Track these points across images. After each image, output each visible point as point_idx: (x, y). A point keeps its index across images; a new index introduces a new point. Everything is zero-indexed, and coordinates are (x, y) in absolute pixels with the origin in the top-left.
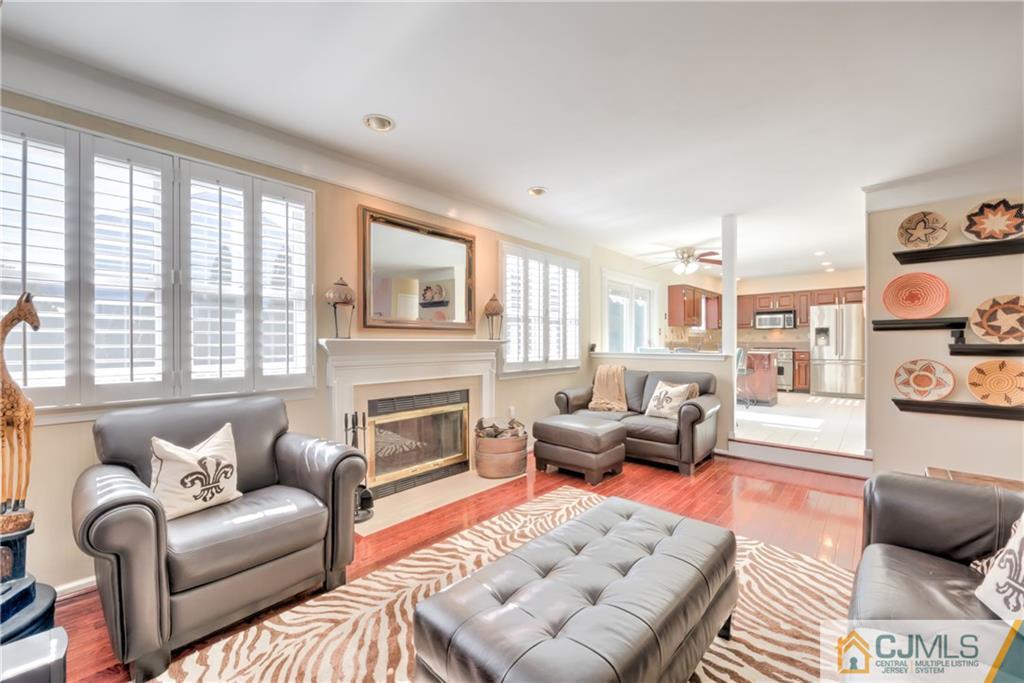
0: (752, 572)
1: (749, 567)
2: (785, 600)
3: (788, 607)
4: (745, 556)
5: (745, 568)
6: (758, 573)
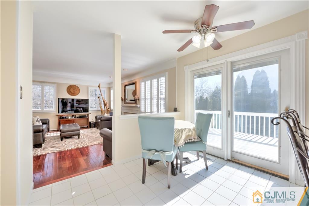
1: (64, 146)
4: (66, 147)
6: (62, 146)
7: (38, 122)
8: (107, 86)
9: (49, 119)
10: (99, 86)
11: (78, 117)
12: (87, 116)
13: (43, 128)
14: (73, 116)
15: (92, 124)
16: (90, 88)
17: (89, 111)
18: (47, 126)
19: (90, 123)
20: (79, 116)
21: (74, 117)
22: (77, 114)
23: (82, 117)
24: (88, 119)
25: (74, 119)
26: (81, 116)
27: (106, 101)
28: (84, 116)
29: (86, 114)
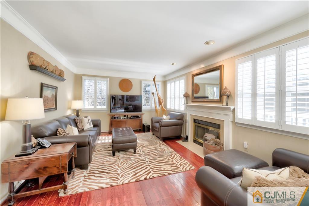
0: (116, 170)
1: (117, 170)
2: (107, 167)
3: (105, 166)
4: (120, 173)
5: (118, 170)
6: (115, 170)
7: (89, 124)
8: (161, 79)
9: (100, 120)
10: (154, 80)
11: (130, 118)
12: (139, 117)
13: (89, 140)
14: (125, 116)
15: (146, 127)
16: (143, 82)
17: (142, 111)
18: (97, 129)
19: (144, 125)
20: (132, 116)
21: (126, 118)
22: (130, 114)
23: (135, 118)
24: (141, 120)
25: (126, 120)
26: (134, 116)
27: (161, 99)
28: (137, 117)
29: (139, 114)
